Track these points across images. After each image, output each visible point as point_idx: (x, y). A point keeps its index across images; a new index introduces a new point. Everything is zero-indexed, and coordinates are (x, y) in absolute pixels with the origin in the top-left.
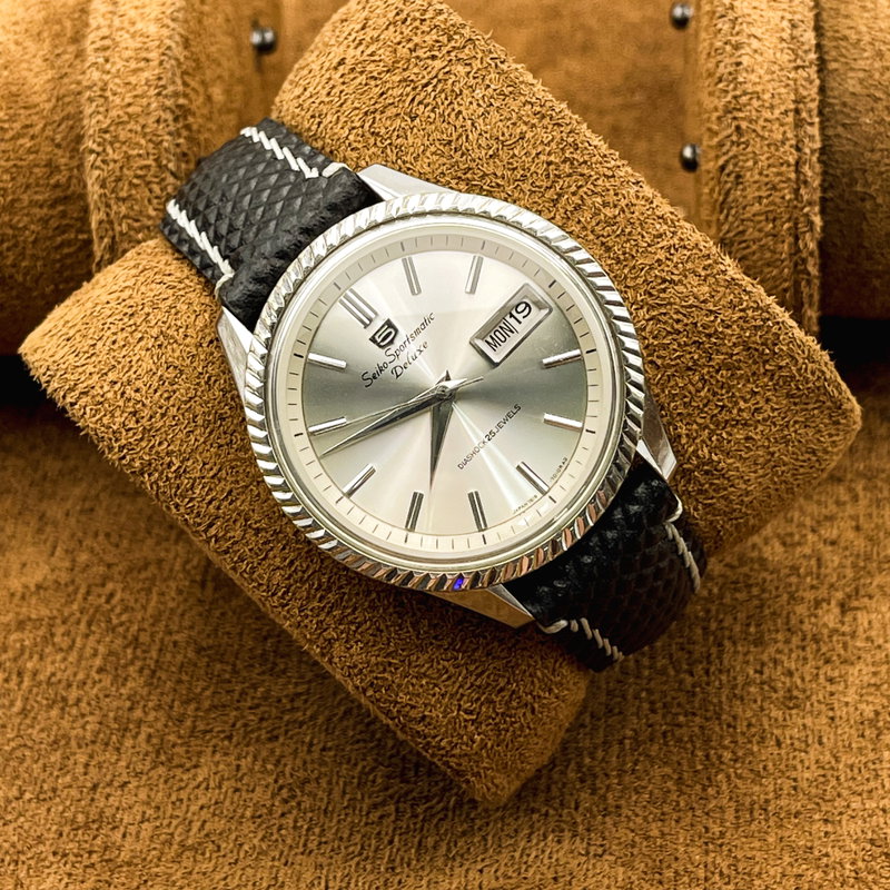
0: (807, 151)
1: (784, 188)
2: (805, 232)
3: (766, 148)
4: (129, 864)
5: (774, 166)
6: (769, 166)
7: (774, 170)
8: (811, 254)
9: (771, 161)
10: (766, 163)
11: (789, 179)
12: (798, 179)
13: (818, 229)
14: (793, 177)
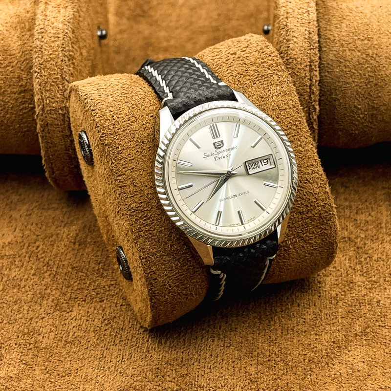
0: (314, 81)
1: (305, 95)
2: (312, 112)
3: (298, 79)
4: (45, 348)
6: (299, 86)
7: (302, 88)
8: (315, 120)
10: (298, 85)
11: (307, 91)
12: (310, 91)
13: (318, 111)
14: (308, 90)
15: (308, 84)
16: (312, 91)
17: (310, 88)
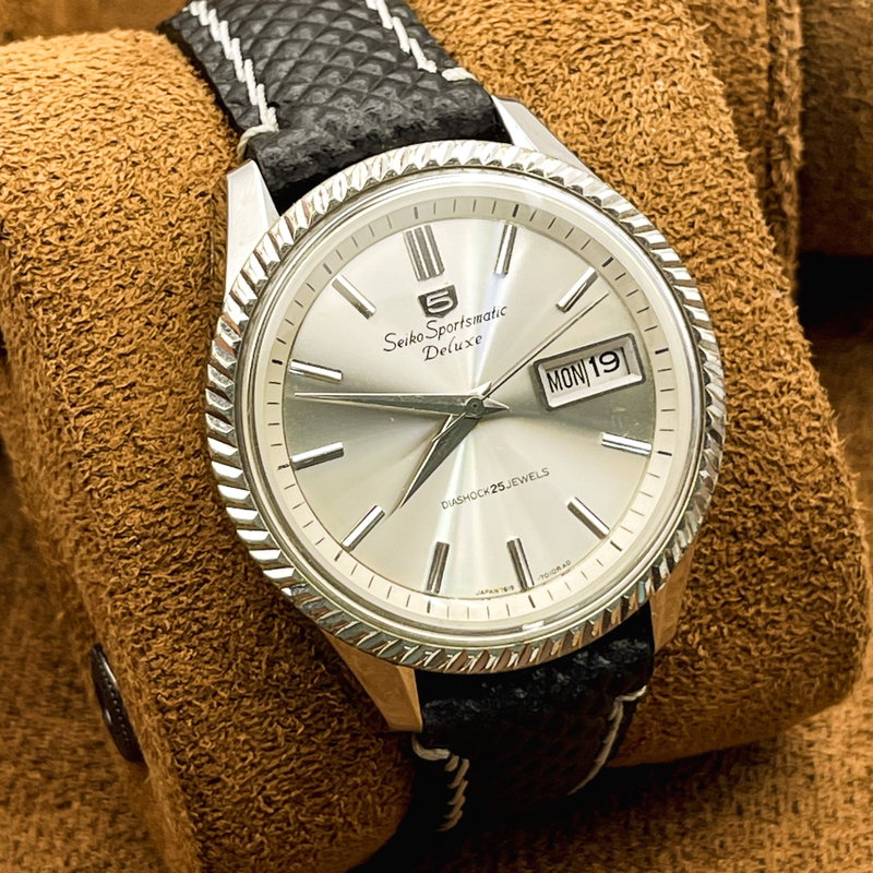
1: (752, 102)
2: (780, 160)
3: (729, 48)
5: (740, 72)
6: (734, 71)
7: (741, 77)
8: (788, 188)
9: (735, 66)
10: (728, 68)
11: (759, 90)
12: (771, 89)
13: (797, 156)
14: (765, 85)
15: (763, 64)
16: (777, 88)
17: (771, 79)
